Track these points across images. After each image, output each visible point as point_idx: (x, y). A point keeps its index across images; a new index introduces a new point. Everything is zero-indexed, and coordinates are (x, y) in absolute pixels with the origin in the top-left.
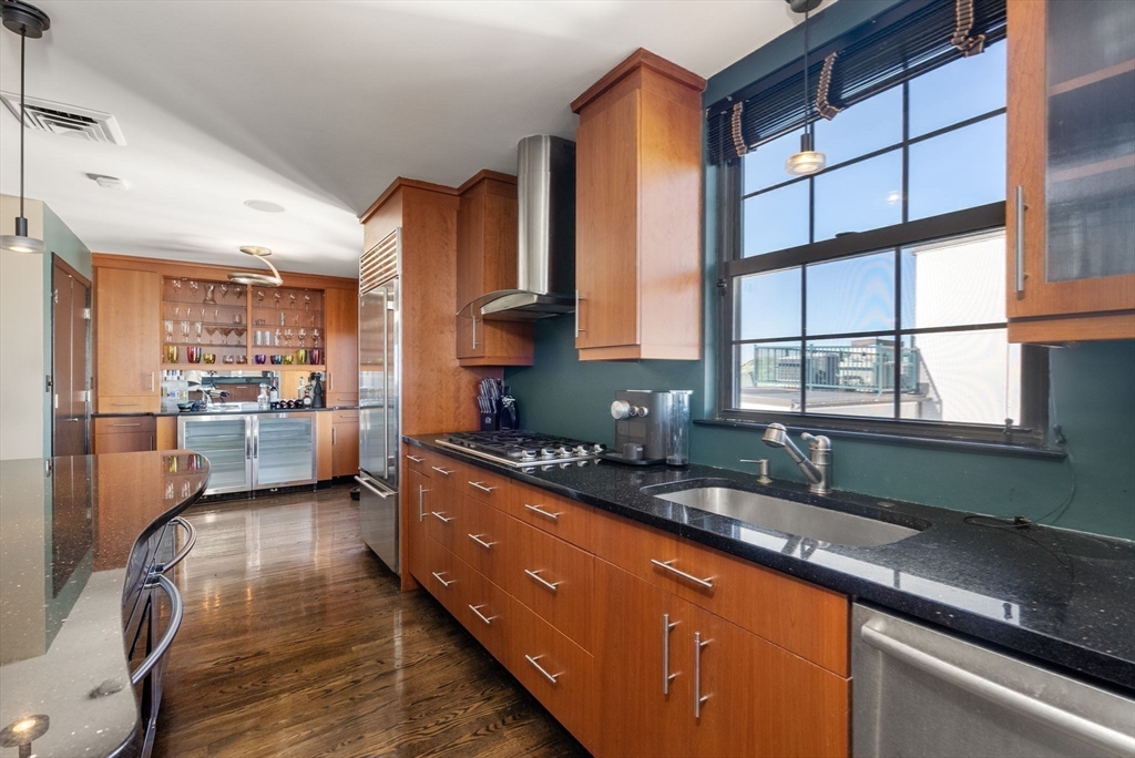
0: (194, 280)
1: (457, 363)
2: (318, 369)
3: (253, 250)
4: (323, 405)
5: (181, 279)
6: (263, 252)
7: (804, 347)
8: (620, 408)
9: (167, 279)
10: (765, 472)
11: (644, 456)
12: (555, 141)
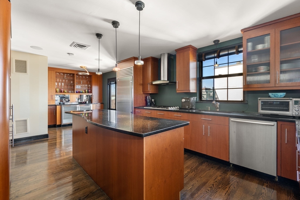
0: (62, 73)
1: (142, 93)
2: (90, 94)
3: (83, 67)
4: (91, 103)
5: (59, 73)
6: (85, 67)
7: (214, 91)
8: (184, 100)
9: (56, 72)
10: (209, 108)
11: (188, 107)
12: (168, 54)
